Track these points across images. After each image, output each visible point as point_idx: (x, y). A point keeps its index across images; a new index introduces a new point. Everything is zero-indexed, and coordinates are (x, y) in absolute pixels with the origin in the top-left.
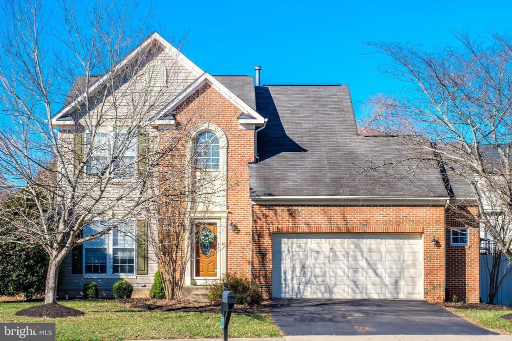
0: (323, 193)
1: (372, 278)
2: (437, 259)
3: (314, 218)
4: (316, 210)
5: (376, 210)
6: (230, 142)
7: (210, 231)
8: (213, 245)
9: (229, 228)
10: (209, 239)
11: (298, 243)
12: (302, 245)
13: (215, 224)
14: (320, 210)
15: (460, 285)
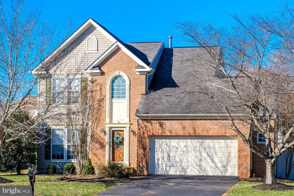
0: (178, 112)
1: (209, 163)
2: (245, 152)
3: (173, 127)
4: (175, 122)
5: (209, 122)
6: (132, 83)
7: (120, 135)
8: (122, 143)
9: (131, 133)
10: (119, 139)
11: (166, 142)
12: (168, 143)
13: (123, 131)
14: (177, 122)
15: (262, 167)
